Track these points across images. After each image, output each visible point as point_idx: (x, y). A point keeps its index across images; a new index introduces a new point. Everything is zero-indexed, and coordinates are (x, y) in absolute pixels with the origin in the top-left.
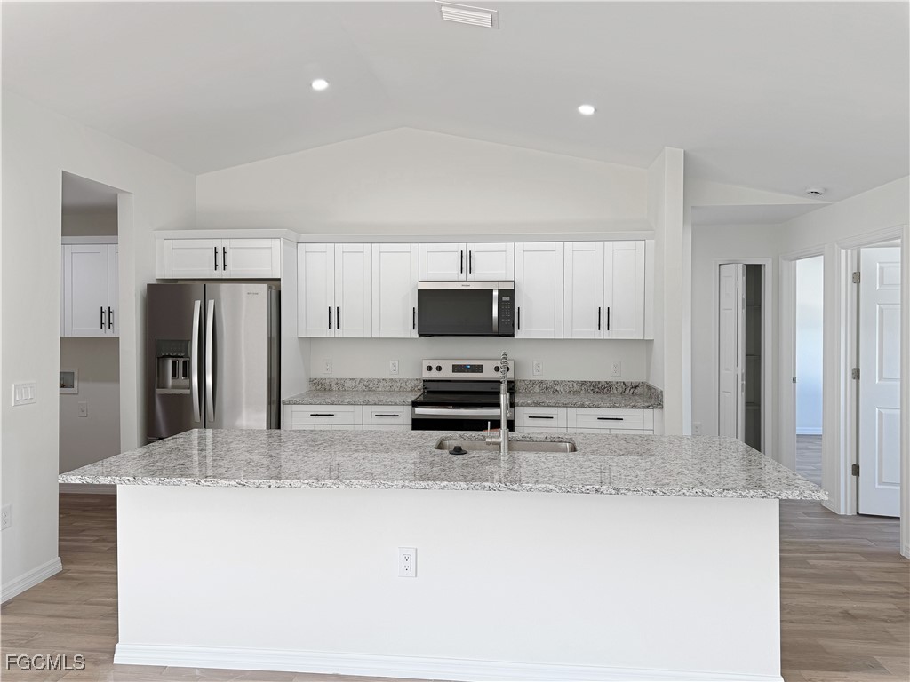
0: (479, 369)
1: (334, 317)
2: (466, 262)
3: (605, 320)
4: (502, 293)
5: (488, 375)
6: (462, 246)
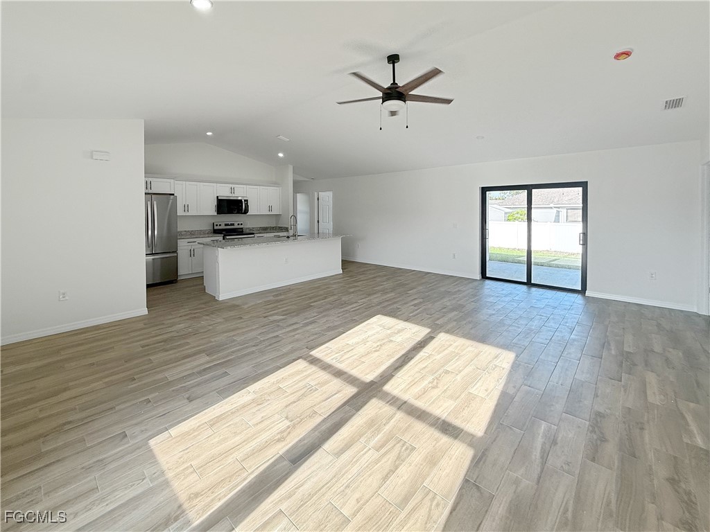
0: (233, 225)
1: (186, 208)
2: (232, 190)
3: (270, 208)
4: (245, 200)
5: (236, 226)
6: (231, 185)
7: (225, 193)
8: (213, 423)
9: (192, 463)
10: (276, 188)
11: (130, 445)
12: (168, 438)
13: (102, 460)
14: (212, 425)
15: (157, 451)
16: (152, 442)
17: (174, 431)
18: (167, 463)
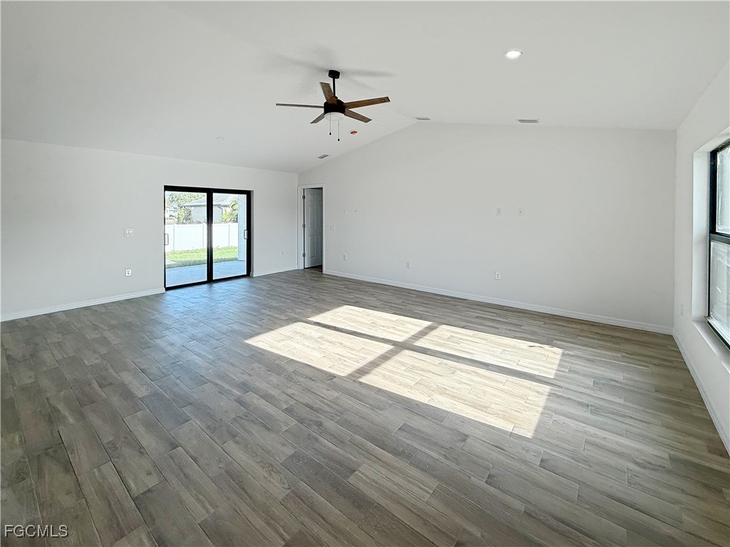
8: (483, 408)
9: (523, 403)
11: (545, 450)
12: (517, 427)
13: (573, 458)
14: (486, 407)
15: (533, 427)
16: (529, 435)
17: (509, 427)
18: (535, 415)
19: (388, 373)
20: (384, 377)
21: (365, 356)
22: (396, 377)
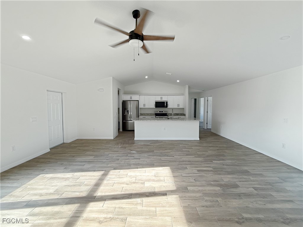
0: (162, 112)
1: (144, 105)
2: (161, 98)
3: (178, 105)
4: (166, 102)
5: (164, 112)
6: (161, 96)
7: (159, 99)
10: (181, 96)
19: (92, 178)
20: (94, 176)
21: (108, 182)
22: (89, 178)
